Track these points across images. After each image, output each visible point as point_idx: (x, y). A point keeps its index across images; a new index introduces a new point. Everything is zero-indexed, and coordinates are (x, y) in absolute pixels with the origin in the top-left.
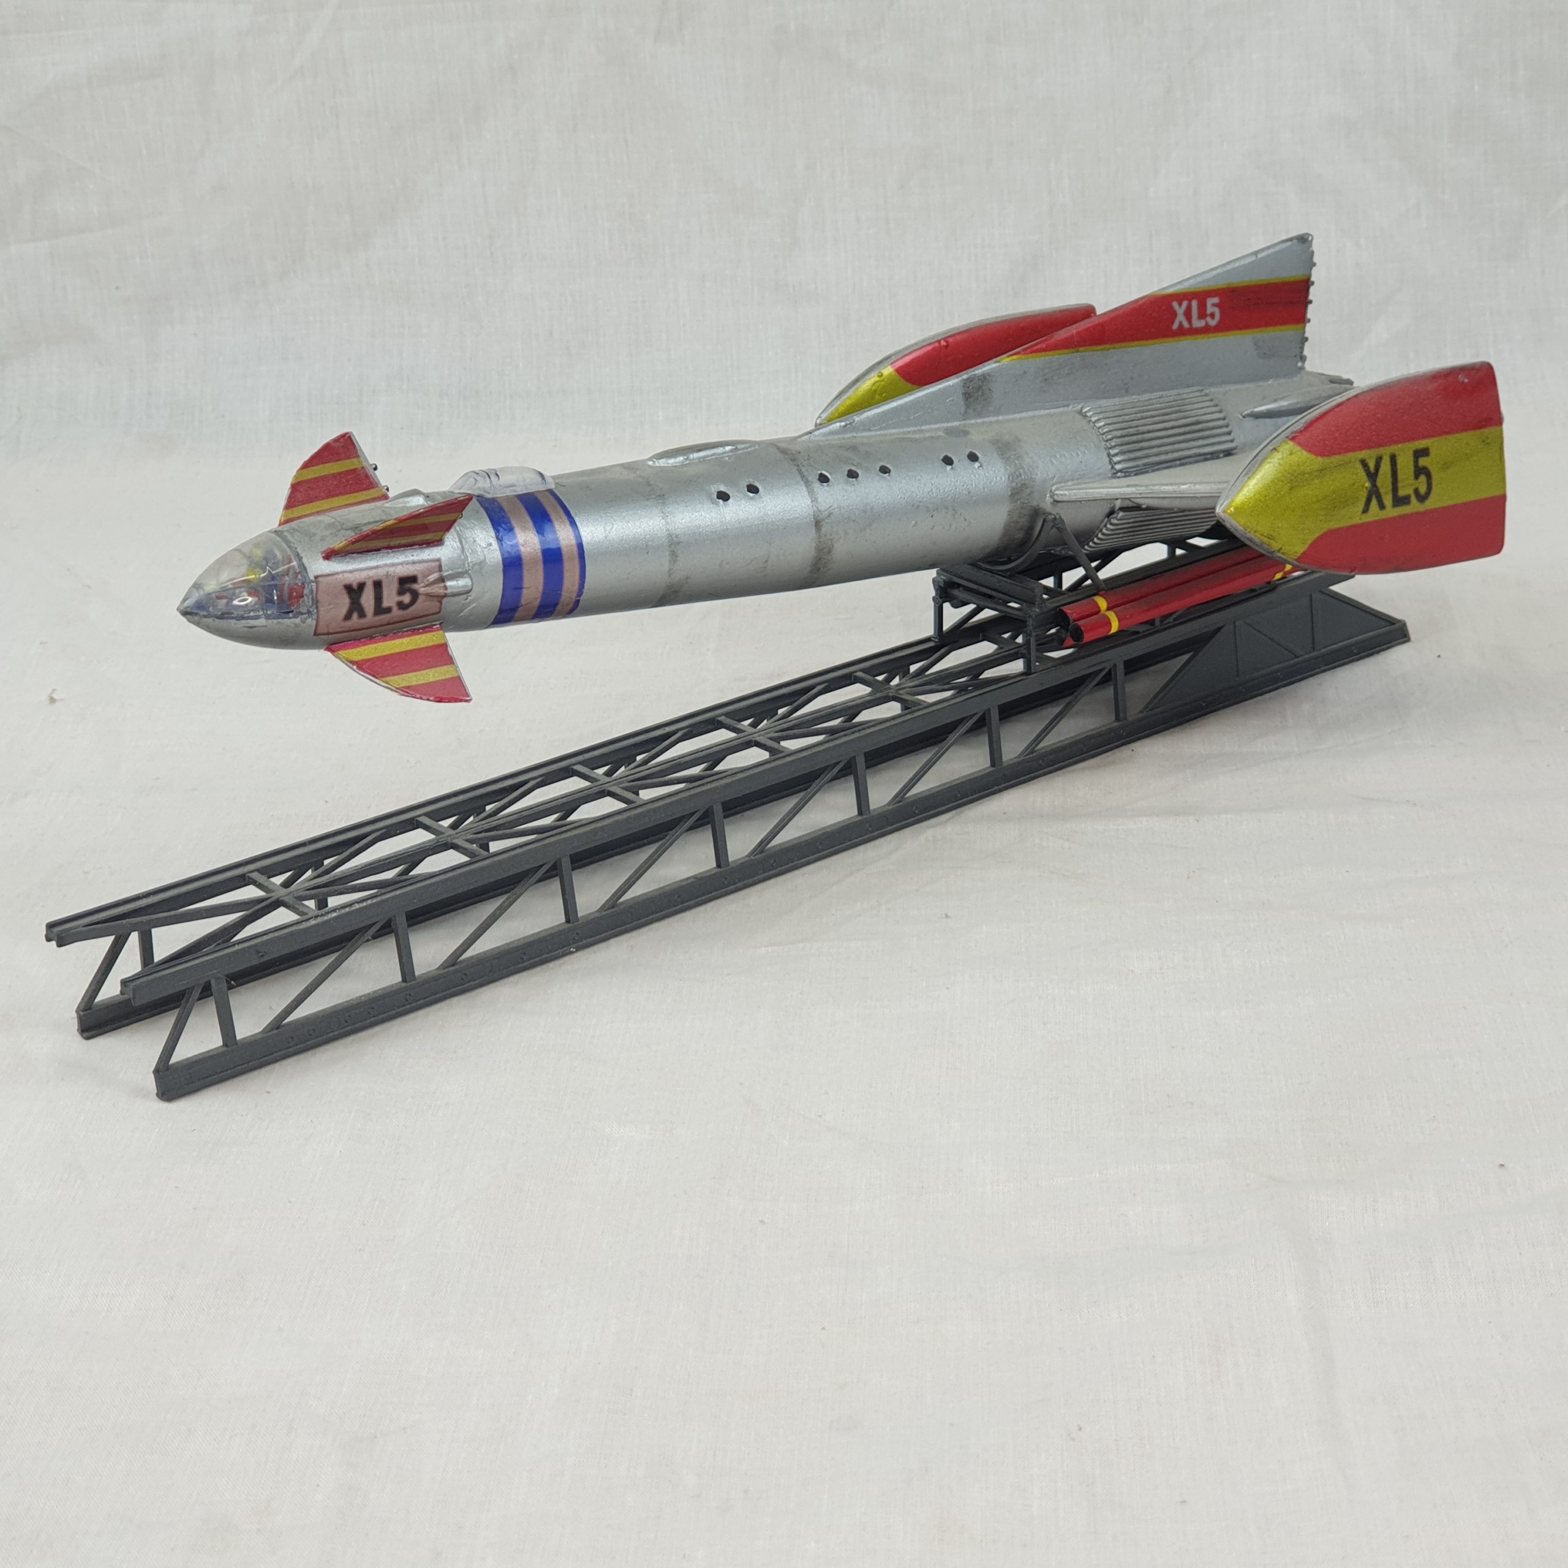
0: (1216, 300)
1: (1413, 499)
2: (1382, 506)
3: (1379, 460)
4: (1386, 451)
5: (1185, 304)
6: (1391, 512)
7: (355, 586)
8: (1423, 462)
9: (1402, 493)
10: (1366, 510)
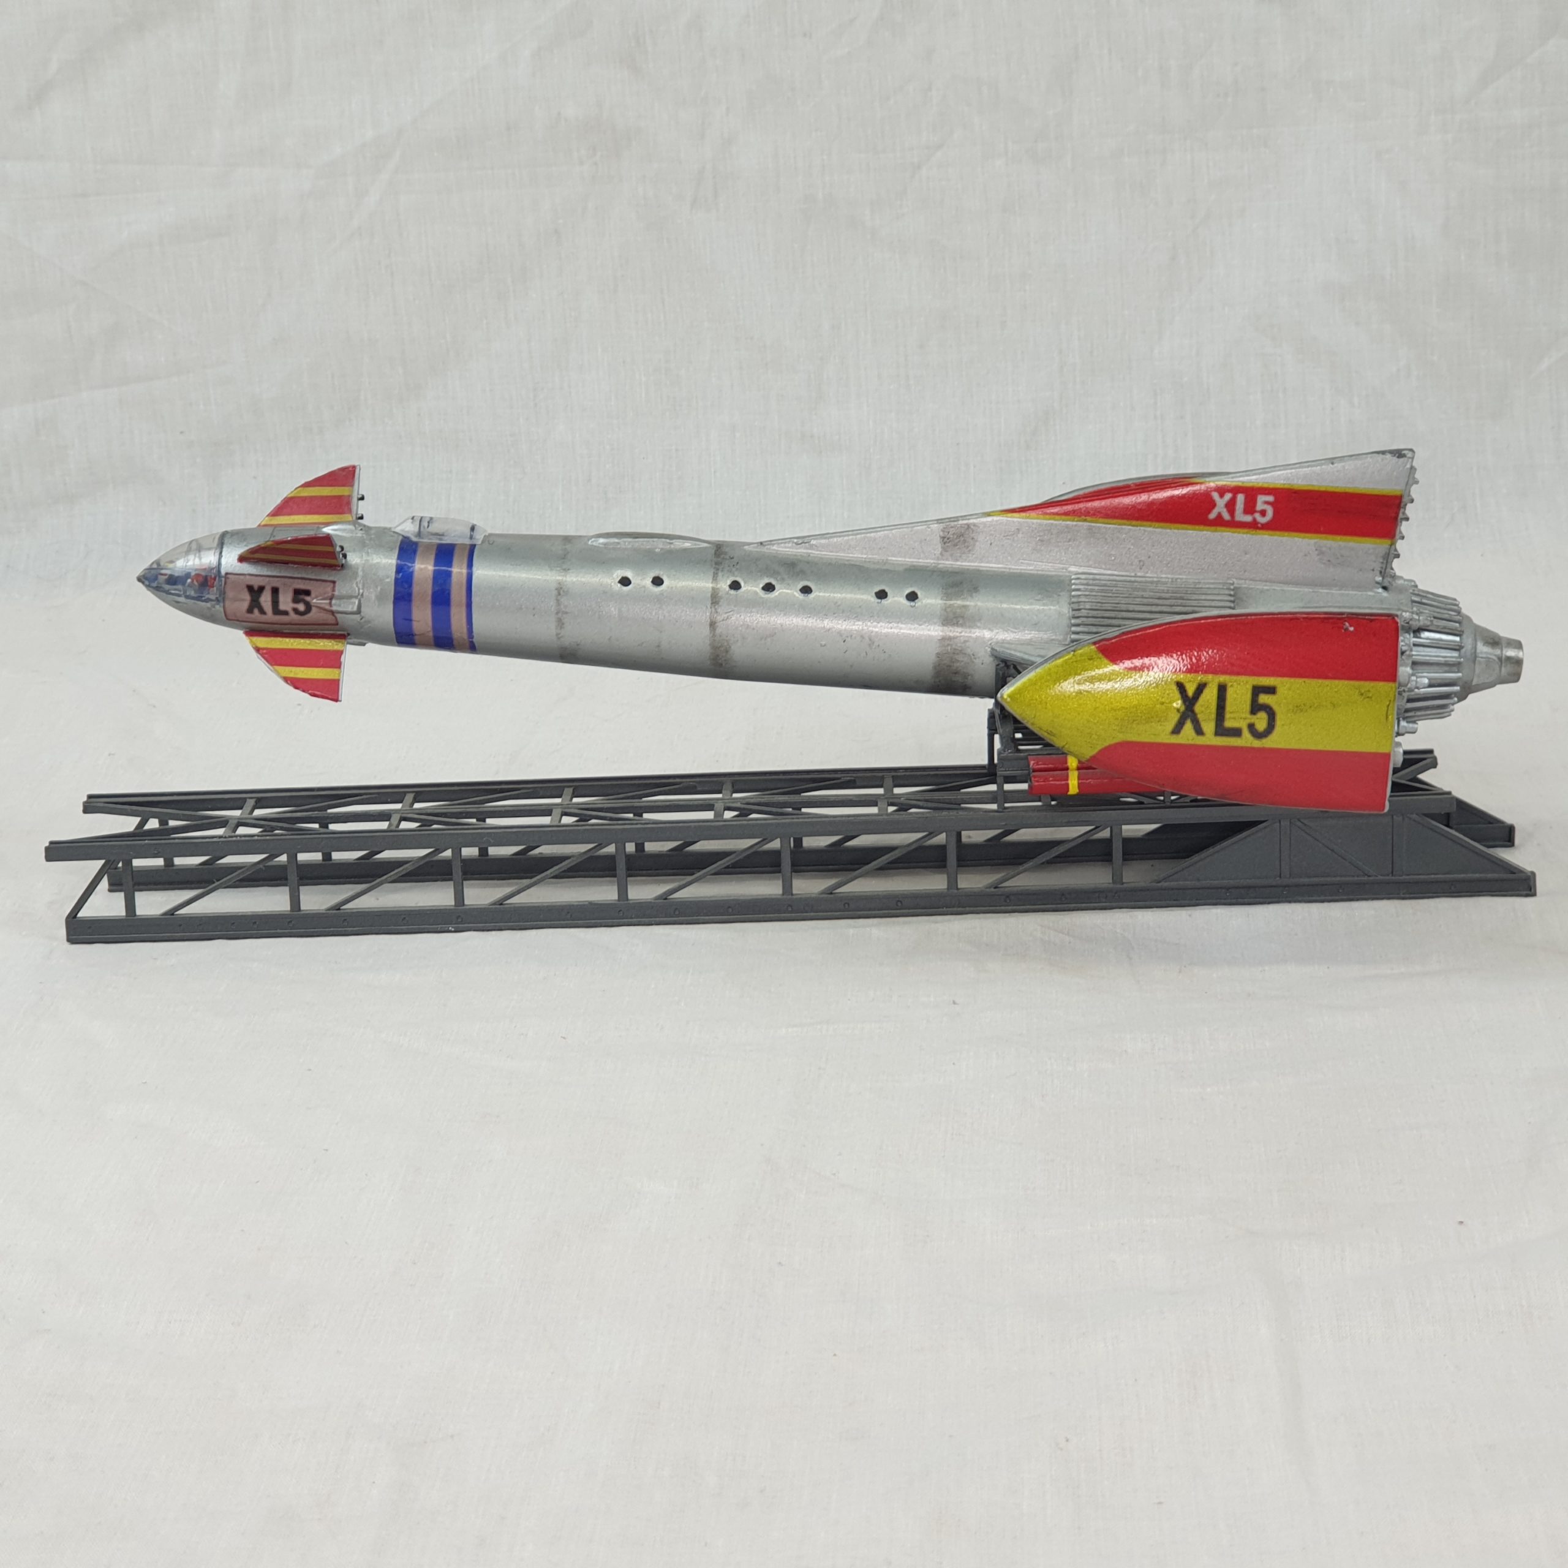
0: (1270, 498)
1: (1246, 733)
2: (1199, 731)
3: (1201, 688)
4: (1213, 682)
5: (1228, 496)
6: (1210, 738)
7: (256, 588)
8: (1264, 699)
9: (1229, 723)
10: (1177, 730)
